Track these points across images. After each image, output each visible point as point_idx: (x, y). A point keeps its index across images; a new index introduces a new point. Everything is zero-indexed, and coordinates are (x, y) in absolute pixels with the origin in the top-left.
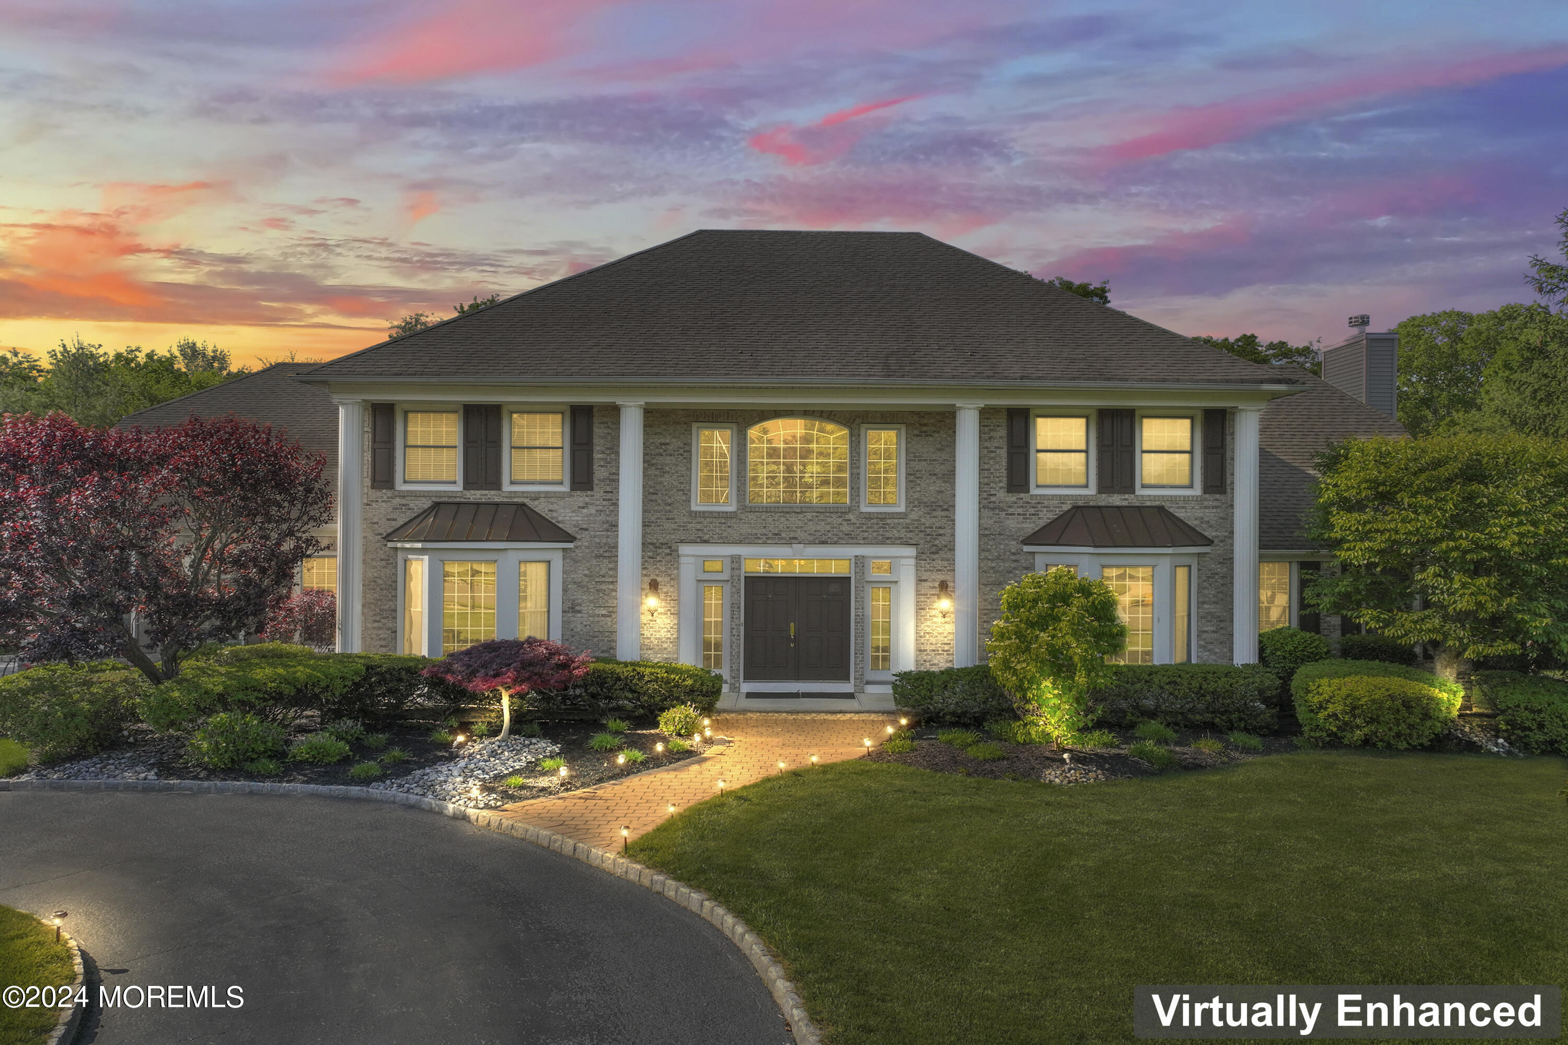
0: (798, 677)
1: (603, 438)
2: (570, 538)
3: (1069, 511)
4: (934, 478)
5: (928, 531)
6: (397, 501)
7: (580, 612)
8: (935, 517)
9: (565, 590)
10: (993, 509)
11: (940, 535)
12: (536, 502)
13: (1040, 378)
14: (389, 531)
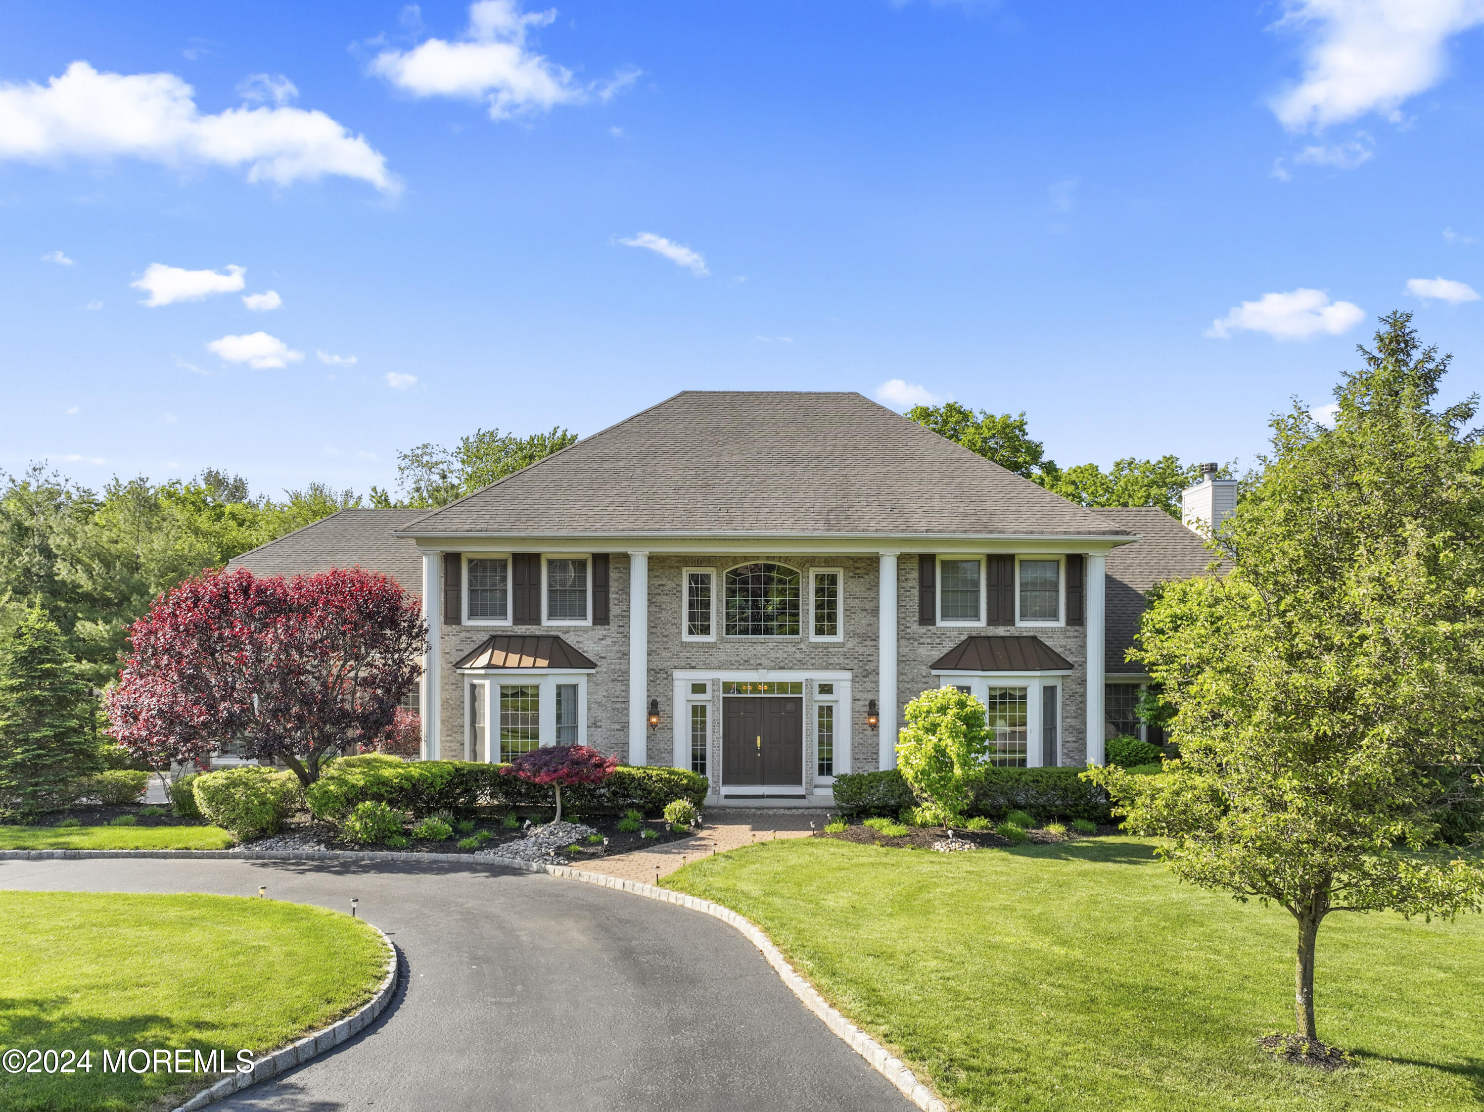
0: (763, 782)
1: (616, 580)
2: (593, 665)
3: (966, 640)
4: (865, 613)
5: (861, 658)
6: (464, 634)
7: (600, 727)
8: (866, 646)
9: (589, 709)
10: (908, 639)
11: (870, 661)
12: (567, 635)
13: (940, 531)
14: (458, 660)
